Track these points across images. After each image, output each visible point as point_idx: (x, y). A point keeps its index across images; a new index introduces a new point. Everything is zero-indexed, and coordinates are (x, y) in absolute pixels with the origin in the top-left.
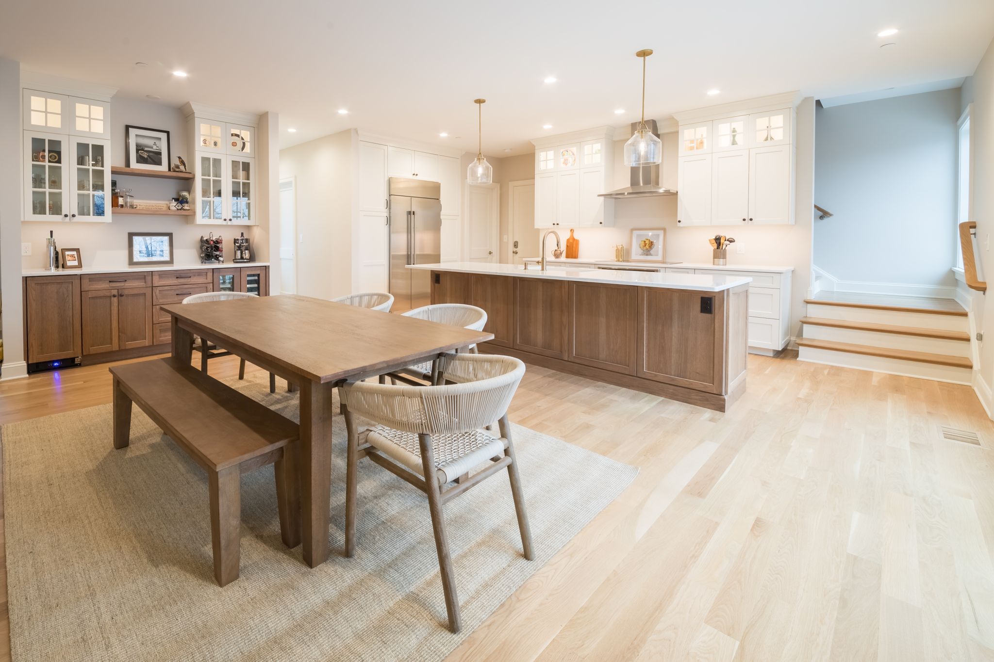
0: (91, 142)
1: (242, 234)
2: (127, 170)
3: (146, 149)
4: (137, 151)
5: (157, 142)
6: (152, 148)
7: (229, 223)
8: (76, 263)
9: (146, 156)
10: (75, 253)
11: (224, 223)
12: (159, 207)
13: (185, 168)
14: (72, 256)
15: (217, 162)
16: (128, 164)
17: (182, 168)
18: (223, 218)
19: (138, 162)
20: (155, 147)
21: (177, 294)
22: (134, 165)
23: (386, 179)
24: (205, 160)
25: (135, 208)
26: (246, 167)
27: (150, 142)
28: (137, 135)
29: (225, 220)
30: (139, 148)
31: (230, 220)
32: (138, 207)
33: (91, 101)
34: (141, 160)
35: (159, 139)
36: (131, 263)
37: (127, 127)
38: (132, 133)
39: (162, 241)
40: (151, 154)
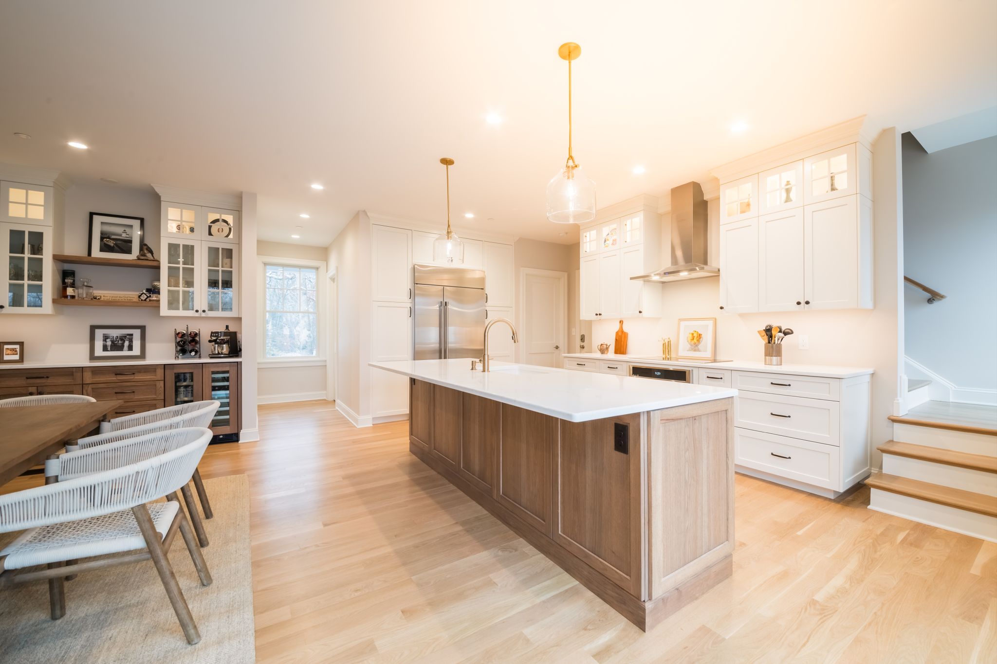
0: (27, 229)
1: (227, 327)
2: (89, 259)
3: (113, 237)
4: (102, 239)
5: (128, 230)
7: (203, 315)
9: (112, 245)
11: (197, 315)
12: (129, 299)
13: (153, 256)
14: (13, 350)
15: (189, 250)
16: (89, 253)
17: (149, 255)
18: (195, 309)
19: (101, 250)
21: (116, 393)
22: (96, 253)
23: (410, 266)
24: (173, 248)
25: (99, 299)
26: (229, 253)
27: (119, 230)
28: (102, 223)
29: (197, 311)
30: (104, 236)
31: (204, 311)
32: (102, 299)
34: (105, 248)
35: (131, 226)
36: (92, 357)
37: (92, 214)
38: (97, 220)
39: (132, 335)
40: (119, 242)
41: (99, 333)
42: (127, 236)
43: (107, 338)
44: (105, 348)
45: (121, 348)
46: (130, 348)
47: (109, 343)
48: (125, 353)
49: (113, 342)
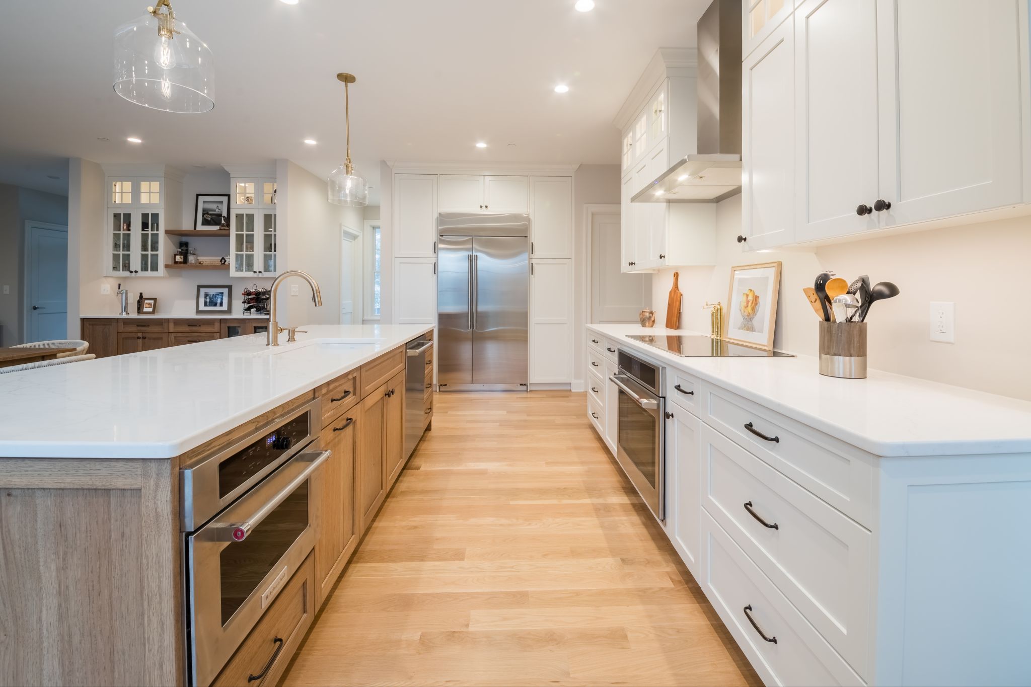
0: (150, 212)
2: (195, 232)
3: (210, 213)
4: (203, 215)
5: (220, 206)
6: (215, 211)
7: (260, 275)
8: (151, 310)
9: (209, 219)
10: (152, 302)
14: (150, 304)
15: (250, 218)
16: (195, 227)
19: (203, 224)
20: (217, 210)
22: (200, 227)
25: (202, 264)
27: (213, 206)
28: (204, 202)
30: (205, 212)
32: (205, 264)
33: (149, 178)
34: (205, 222)
35: (221, 202)
36: (198, 312)
37: (198, 195)
38: (201, 199)
39: (222, 293)
40: (214, 217)
41: (203, 291)
42: (219, 211)
43: (207, 296)
44: (206, 305)
45: (215, 305)
46: (221, 305)
47: (208, 300)
48: (218, 308)
49: (210, 298)
